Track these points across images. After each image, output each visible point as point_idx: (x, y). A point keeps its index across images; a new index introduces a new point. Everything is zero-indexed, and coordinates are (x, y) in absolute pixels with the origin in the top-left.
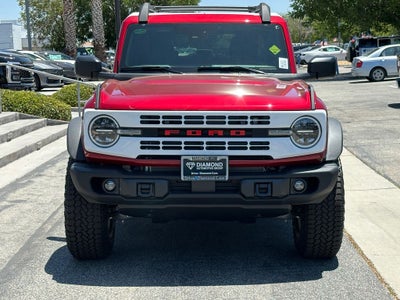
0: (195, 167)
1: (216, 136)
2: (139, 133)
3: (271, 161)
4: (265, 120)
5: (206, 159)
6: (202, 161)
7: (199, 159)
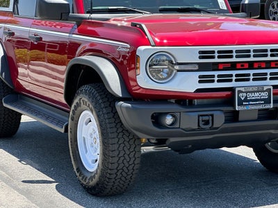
0: (246, 97)
1: (260, 68)
2: (197, 68)
5: (255, 89)
6: (251, 92)
7: (251, 89)
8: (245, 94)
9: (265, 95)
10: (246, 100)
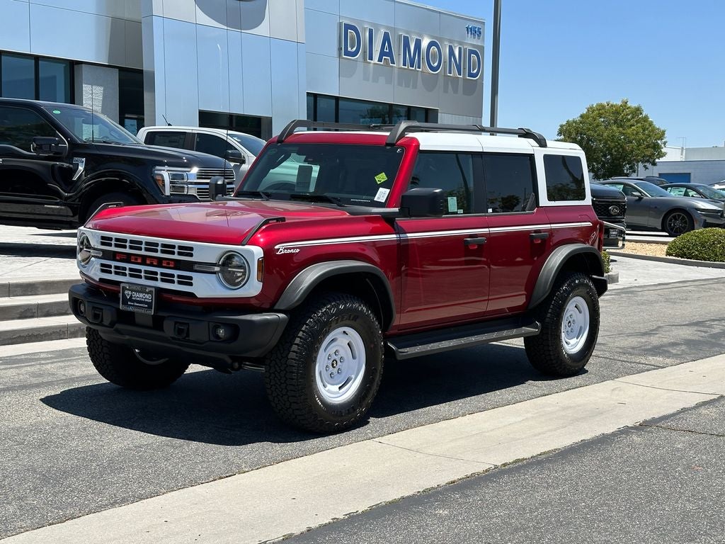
0: (131, 296)
1: (151, 265)
3: (194, 301)
4: (187, 251)
5: (139, 288)
6: (136, 291)
7: (134, 288)
8: (130, 293)
9: (148, 298)
10: (131, 300)
